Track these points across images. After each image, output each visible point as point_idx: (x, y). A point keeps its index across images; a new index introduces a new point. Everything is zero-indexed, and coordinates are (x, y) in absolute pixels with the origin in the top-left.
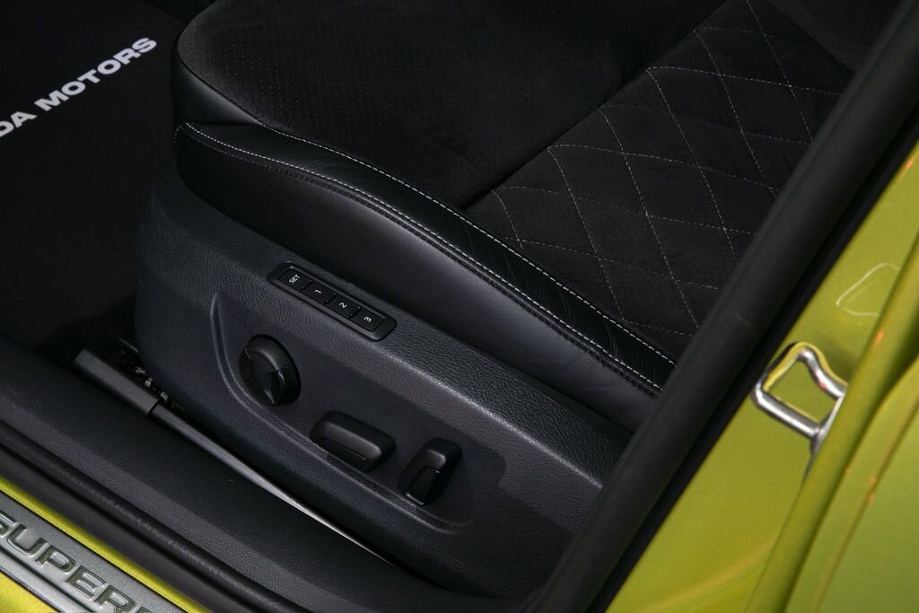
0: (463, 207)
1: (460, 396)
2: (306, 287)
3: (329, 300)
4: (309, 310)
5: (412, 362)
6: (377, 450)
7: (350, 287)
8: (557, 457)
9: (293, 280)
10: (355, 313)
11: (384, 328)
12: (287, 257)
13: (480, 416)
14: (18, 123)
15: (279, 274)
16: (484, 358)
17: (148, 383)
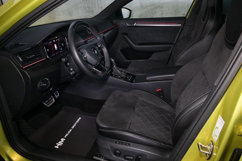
0: (129, 129)
1: (140, 150)
2: (119, 143)
3: (122, 144)
4: (121, 146)
5: (134, 148)
6: (132, 158)
7: (124, 141)
8: (152, 153)
9: (118, 143)
10: (126, 144)
11: (129, 145)
12: (116, 140)
13: (143, 151)
14: (71, 131)
15: (116, 142)
16: (140, 145)
17: (101, 157)
